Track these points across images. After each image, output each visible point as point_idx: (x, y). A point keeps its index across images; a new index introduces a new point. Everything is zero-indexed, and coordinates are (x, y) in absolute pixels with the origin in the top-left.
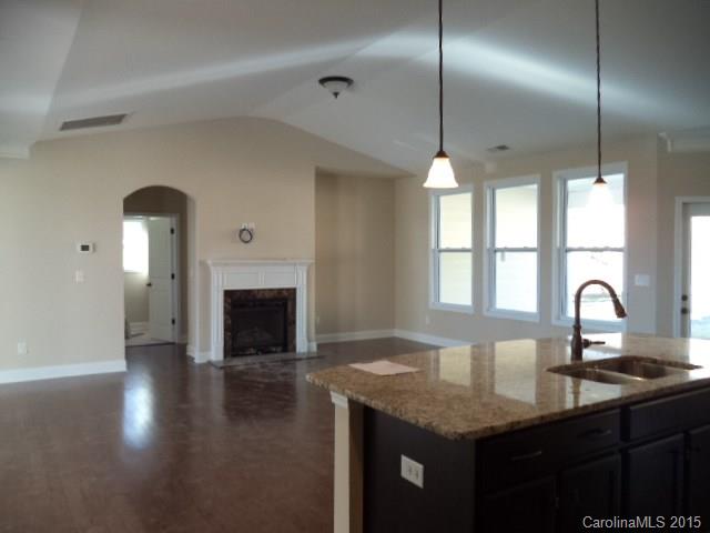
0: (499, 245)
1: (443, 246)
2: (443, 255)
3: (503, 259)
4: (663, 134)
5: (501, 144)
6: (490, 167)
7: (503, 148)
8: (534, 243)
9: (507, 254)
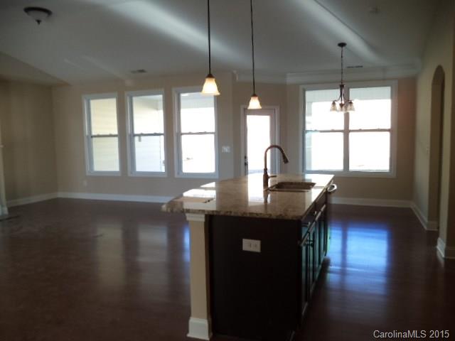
0: (136, 132)
1: (94, 133)
2: (94, 139)
3: (140, 140)
4: (235, 72)
5: (141, 69)
6: (129, 83)
7: (142, 71)
8: (162, 130)
9: (143, 138)
